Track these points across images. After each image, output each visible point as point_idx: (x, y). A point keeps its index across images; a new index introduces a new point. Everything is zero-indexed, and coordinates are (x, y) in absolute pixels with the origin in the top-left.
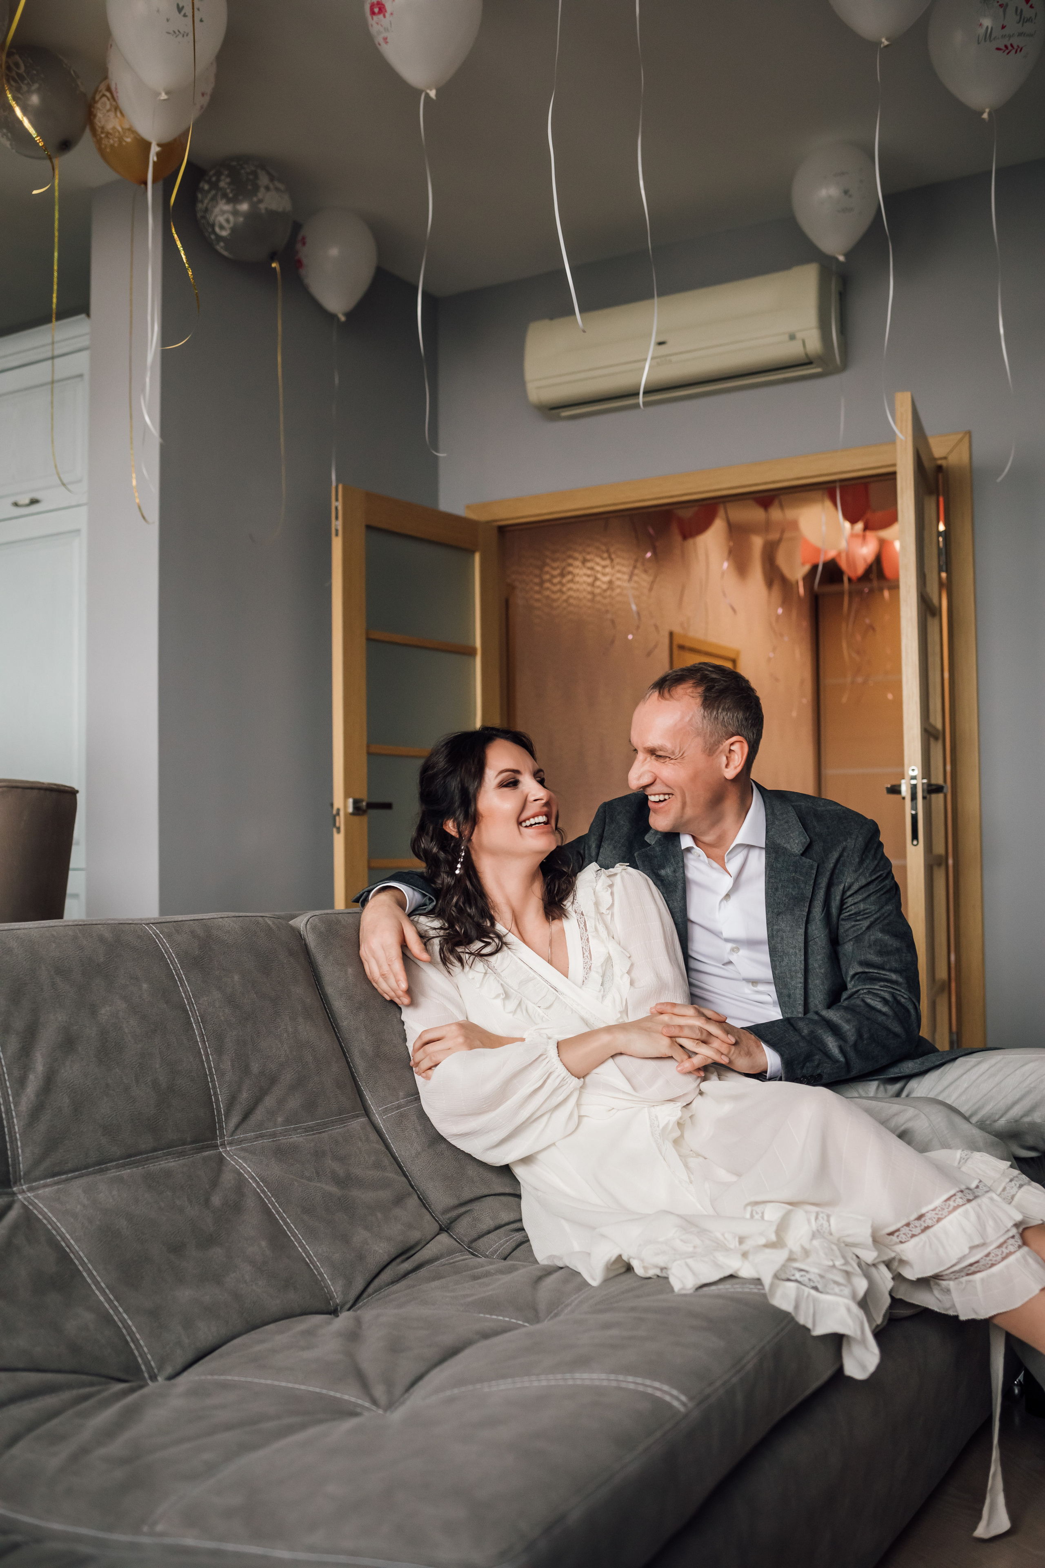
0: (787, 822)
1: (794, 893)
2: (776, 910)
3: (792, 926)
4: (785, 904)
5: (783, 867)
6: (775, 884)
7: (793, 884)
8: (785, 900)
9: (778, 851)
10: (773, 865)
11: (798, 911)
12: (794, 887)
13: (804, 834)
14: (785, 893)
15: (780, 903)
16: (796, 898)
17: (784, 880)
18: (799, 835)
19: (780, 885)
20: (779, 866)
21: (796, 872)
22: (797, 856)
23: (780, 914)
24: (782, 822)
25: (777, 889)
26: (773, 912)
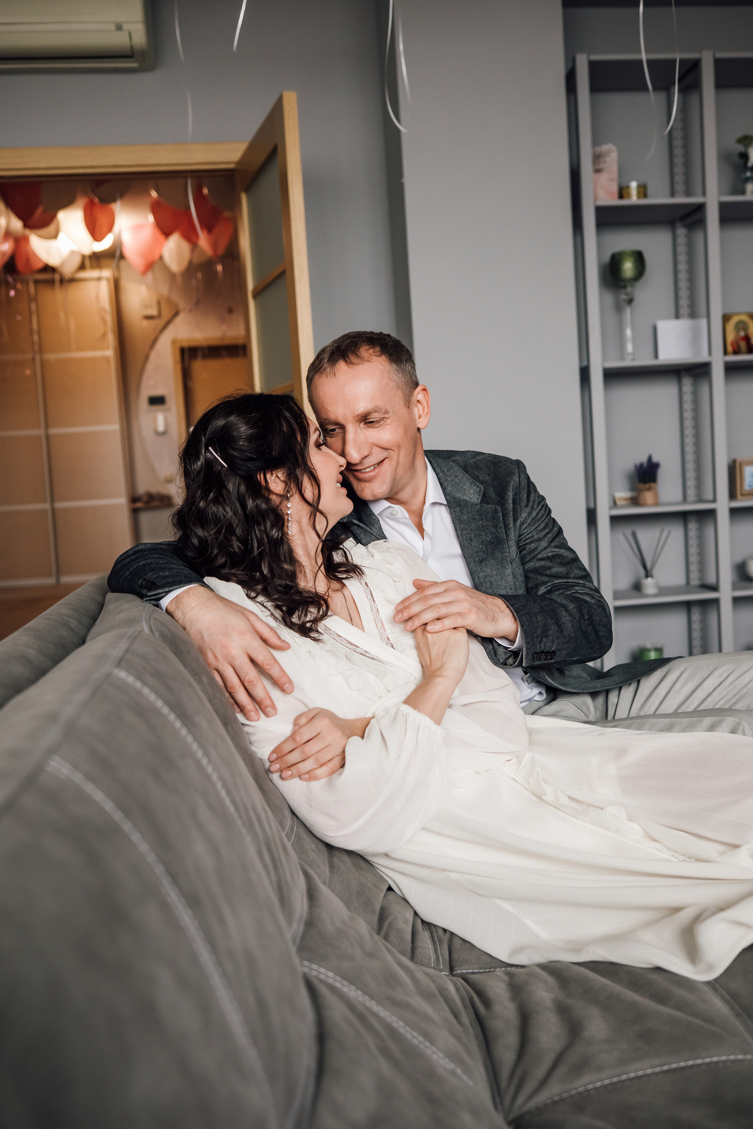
0: (456, 477)
1: (488, 539)
2: (477, 559)
3: (498, 569)
4: (484, 552)
5: (469, 517)
6: (468, 535)
7: (484, 531)
8: (482, 548)
9: (461, 504)
10: (460, 519)
11: (499, 554)
12: (487, 533)
13: (475, 483)
14: (480, 541)
15: (478, 551)
16: (492, 543)
17: (475, 530)
18: (471, 485)
19: (473, 535)
20: (465, 517)
21: (482, 520)
22: (477, 505)
23: (482, 561)
24: (452, 477)
25: (471, 540)
26: (474, 561)
